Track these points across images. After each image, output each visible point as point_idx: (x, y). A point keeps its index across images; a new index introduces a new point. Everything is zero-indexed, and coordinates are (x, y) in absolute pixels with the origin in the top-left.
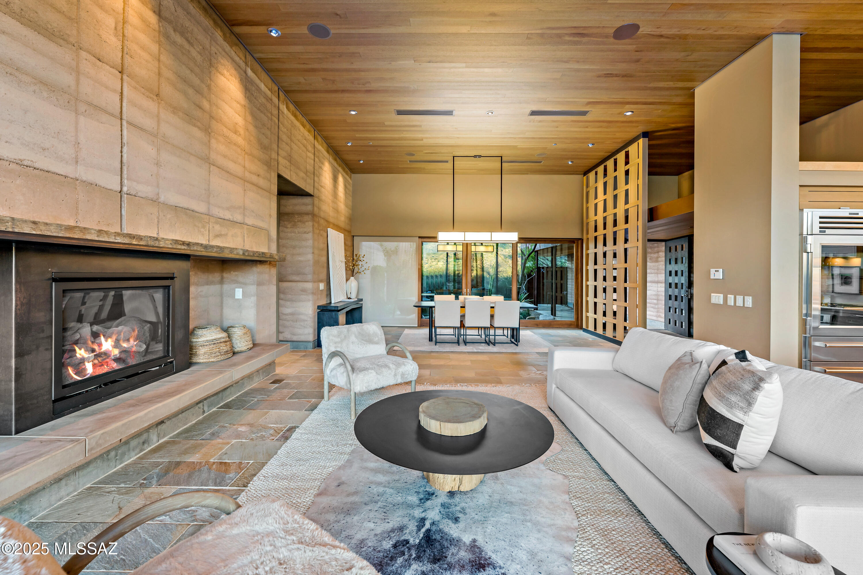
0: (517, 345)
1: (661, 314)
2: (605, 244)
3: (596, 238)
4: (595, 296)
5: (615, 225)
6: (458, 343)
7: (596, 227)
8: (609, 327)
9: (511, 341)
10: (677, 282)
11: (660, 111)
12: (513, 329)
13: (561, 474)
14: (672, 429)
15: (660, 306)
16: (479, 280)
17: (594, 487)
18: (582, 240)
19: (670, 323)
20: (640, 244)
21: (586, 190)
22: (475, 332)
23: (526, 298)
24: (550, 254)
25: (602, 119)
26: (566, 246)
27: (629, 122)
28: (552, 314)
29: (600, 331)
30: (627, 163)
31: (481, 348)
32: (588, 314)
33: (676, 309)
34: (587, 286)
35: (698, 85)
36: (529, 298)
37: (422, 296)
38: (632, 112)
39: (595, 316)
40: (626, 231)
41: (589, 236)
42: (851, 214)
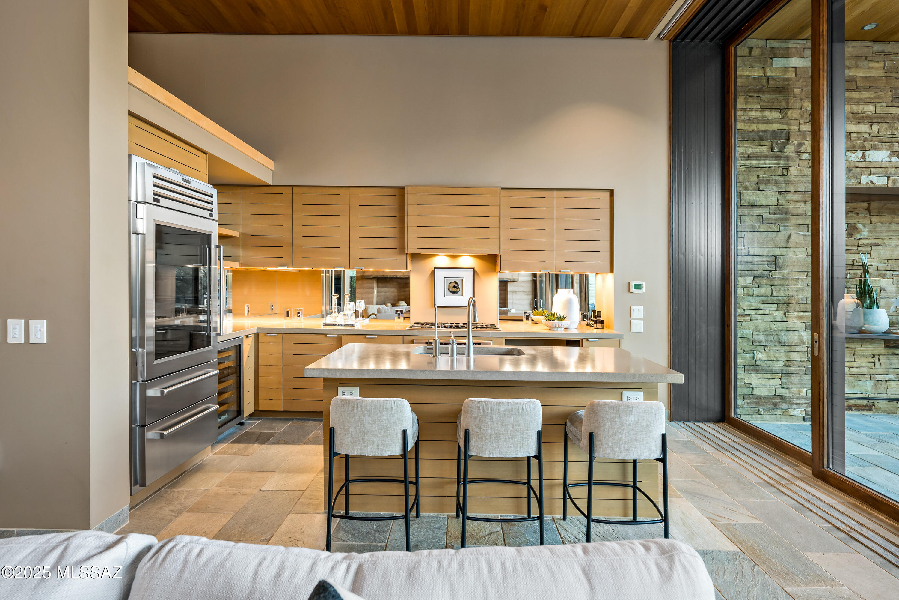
42: (184, 180)
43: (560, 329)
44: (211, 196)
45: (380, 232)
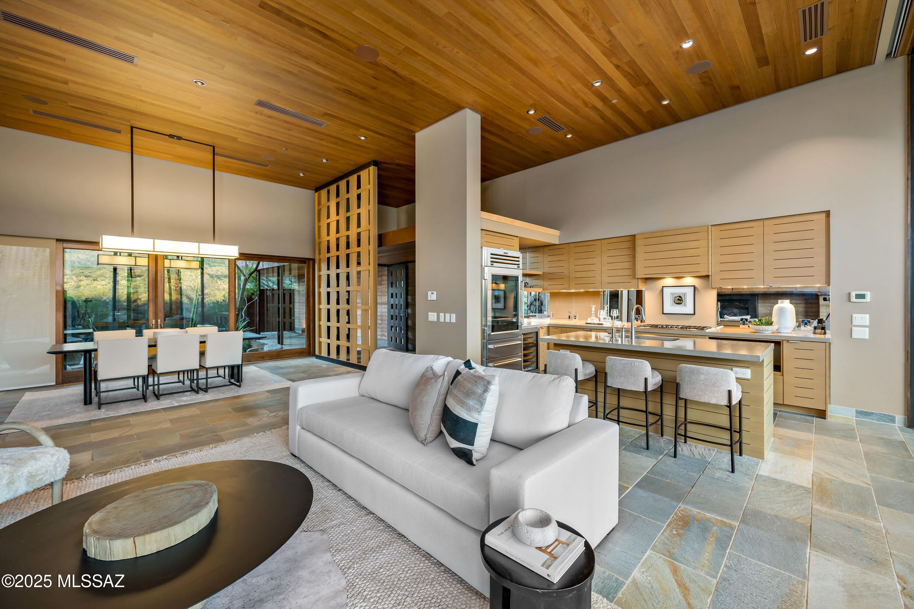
0: (239, 386)
1: (384, 333)
2: (338, 267)
3: (328, 259)
4: (329, 320)
5: (348, 247)
6: (144, 398)
7: (328, 248)
8: (343, 351)
9: (230, 382)
10: (397, 303)
11: (388, 144)
12: (232, 368)
13: (318, 531)
14: (423, 442)
15: (384, 326)
16: (174, 307)
17: (355, 528)
18: (314, 260)
19: (392, 341)
20: (371, 268)
21: (318, 208)
22: (175, 378)
23: (244, 327)
24: (276, 274)
25: (338, 136)
26: (295, 266)
27: (360, 146)
28: (279, 343)
29: (333, 355)
30: (359, 187)
31: (184, 399)
32: (321, 340)
33: (396, 327)
34: (320, 310)
35: (419, 131)
36: (249, 326)
37: (65, 335)
38: (366, 138)
39: (329, 341)
40: (359, 254)
41: (321, 257)
42: (504, 253)
43: (765, 332)
44: (519, 258)
45: (619, 266)
